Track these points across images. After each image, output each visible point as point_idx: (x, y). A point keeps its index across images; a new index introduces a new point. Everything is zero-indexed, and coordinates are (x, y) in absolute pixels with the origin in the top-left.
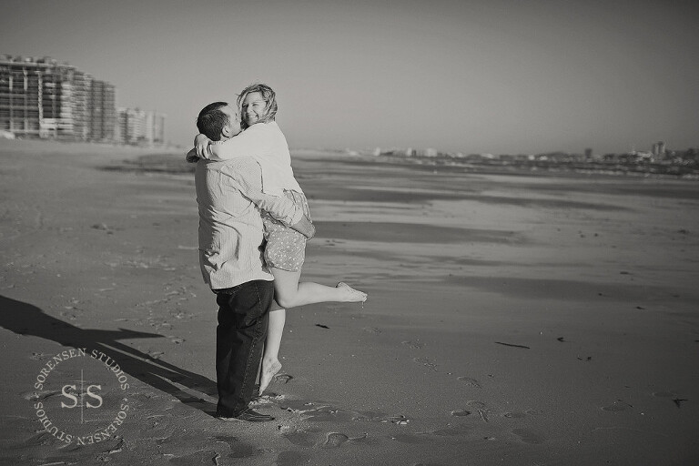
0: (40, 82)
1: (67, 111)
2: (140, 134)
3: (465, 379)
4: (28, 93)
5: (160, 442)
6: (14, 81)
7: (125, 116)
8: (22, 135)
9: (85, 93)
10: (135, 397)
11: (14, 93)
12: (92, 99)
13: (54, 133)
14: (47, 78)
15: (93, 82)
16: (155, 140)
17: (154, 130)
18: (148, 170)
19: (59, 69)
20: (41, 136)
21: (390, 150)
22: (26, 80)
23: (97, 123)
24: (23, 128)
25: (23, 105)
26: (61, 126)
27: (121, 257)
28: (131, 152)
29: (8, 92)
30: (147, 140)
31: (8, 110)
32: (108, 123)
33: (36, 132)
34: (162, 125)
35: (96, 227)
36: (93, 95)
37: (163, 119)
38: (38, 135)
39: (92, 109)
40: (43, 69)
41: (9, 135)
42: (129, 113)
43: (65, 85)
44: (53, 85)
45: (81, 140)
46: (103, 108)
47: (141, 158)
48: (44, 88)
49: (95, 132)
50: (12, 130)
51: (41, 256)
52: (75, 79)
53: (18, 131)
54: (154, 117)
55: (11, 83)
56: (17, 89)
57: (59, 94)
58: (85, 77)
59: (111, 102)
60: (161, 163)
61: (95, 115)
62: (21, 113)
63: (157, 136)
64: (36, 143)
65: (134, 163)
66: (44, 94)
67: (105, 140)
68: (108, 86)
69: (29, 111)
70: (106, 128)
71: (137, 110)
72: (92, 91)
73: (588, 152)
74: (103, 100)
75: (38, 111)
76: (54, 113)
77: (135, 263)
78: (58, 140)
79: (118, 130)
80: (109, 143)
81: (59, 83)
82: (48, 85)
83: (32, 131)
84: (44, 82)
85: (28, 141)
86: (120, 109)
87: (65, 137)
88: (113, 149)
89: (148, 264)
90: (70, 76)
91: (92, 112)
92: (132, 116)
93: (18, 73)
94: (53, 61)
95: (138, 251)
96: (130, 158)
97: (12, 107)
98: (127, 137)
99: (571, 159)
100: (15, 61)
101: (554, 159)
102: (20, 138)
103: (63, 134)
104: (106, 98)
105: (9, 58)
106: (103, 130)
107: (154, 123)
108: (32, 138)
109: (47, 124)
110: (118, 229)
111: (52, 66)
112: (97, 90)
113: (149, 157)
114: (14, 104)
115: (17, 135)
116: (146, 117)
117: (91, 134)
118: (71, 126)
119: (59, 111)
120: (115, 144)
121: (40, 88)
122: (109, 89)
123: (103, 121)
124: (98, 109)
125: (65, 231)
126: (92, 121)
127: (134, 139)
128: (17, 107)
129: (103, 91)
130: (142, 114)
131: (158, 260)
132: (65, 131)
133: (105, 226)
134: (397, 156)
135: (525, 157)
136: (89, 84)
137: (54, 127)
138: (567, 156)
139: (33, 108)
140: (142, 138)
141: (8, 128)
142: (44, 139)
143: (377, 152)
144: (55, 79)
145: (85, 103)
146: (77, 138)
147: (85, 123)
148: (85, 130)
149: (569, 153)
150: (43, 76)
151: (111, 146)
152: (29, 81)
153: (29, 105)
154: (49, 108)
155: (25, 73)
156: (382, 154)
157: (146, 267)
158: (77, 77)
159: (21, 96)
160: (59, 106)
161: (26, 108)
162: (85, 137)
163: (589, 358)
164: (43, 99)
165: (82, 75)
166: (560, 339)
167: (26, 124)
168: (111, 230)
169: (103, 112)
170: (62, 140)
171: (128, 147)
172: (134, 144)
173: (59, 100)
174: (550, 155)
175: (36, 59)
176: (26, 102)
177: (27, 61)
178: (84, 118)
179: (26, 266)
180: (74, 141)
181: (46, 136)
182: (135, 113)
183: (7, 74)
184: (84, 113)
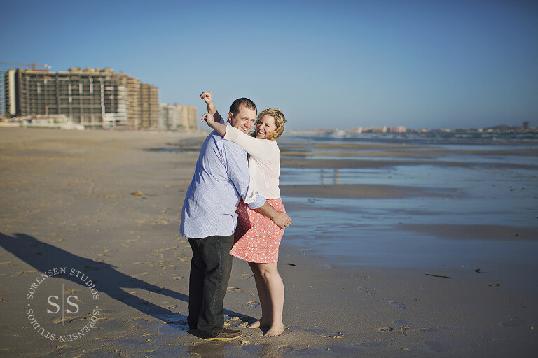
0: (102, 86)
1: (123, 107)
2: (179, 123)
3: (395, 303)
4: (94, 95)
5: (148, 354)
6: (83, 86)
7: (166, 109)
8: (90, 127)
9: (135, 93)
10: (137, 321)
11: (83, 95)
12: (141, 98)
13: (114, 124)
14: (107, 84)
15: (141, 85)
16: (191, 127)
17: (189, 119)
18: (186, 150)
19: (116, 76)
20: (104, 127)
21: (370, 129)
22: (91, 85)
23: (145, 116)
24: (90, 121)
25: (90, 104)
26: (118, 119)
27: (148, 216)
28: (173, 137)
29: (78, 95)
30: (185, 127)
31: (79, 108)
32: (153, 115)
33: (100, 124)
34: (195, 115)
35: (134, 194)
36: (141, 95)
37: (195, 111)
38: (101, 126)
39: (141, 105)
40: (104, 77)
41: (80, 127)
42: (170, 107)
43: (121, 88)
44: (112, 88)
45: (134, 129)
46: (149, 105)
47: (181, 141)
48: (105, 91)
49: (144, 123)
50: (83, 123)
51: (88, 217)
52: (128, 83)
53: (87, 124)
54: (188, 110)
55: (81, 88)
56: (86, 93)
57: (116, 95)
58: (135, 81)
59: (155, 100)
60: (196, 144)
61: (144, 109)
62: (89, 110)
63: (192, 124)
64: (100, 132)
65: (175, 145)
66: (105, 95)
67: (152, 128)
68: (153, 87)
69: (95, 108)
70: (152, 119)
71: (175, 105)
72: (141, 92)
73: (526, 125)
74: (149, 98)
75: (101, 108)
76: (113, 110)
77: (158, 220)
78: (116, 129)
79: (161, 121)
80: (154, 130)
81: (116, 86)
82: (108, 88)
83: (97, 123)
84: (105, 86)
85: (94, 131)
86: (162, 105)
87: (122, 127)
88: (157, 135)
89: (169, 221)
90: (124, 81)
91: (142, 108)
92: (172, 109)
93: (85, 80)
94: (112, 70)
95: (163, 211)
96: (172, 141)
97: (82, 106)
98: (168, 126)
99: (512, 130)
100: (84, 71)
101: (498, 131)
102: (88, 130)
103: (120, 125)
104: (152, 97)
105: (79, 69)
106: (150, 121)
107: (188, 114)
108: (97, 129)
109: (108, 118)
110: (151, 196)
111: (110, 74)
112: (145, 90)
113: (187, 140)
114: (84, 104)
115: (86, 127)
116: (182, 110)
117: (141, 124)
118: (126, 119)
119: (116, 108)
120: (159, 131)
121: (102, 91)
122: (153, 90)
123: (150, 114)
124: (146, 105)
125: (109, 197)
126: (141, 114)
127: (174, 127)
128: (86, 106)
129: (149, 92)
130: (179, 107)
131: (176, 218)
132: (121, 123)
133: (141, 193)
134: (376, 132)
135: (476, 130)
136: (138, 86)
137: (113, 119)
138: (509, 128)
139: (97, 106)
140: (180, 126)
141: (79, 122)
142: (106, 129)
143: (360, 130)
144: (113, 84)
145: (136, 101)
146: (130, 128)
147: (136, 116)
148: (137, 122)
149: (511, 126)
150: (105, 82)
151: (156, 133)
152: (94, 86)
153: (94, 104)
154: (109, 106)
155: (91, 80)
156: (363, 132)
157: (166, 223)
158: (130, 81)
159: (88, 97)
160: (116, 104)
161: (92, 106)
162: (137, 127)
163: (498, 285)
164: (105, 99)
165: (133, 79)
166: (477, 271)
167: (93, 118)
168: (146, 197)
169: (149, 108)
170: (119, 130)
171: (170, 133)
172: (174, 131)
173: (116, 99)
174: (495, 128)
175: (99, 69)
176: (92, 102)
177: (92, 71)
178: (136, 112)
179: (74, 225)
180: (128, 129)
181: (108, 127)
182: (174, 107)
183: (78, 81)
184: (136, 109)
